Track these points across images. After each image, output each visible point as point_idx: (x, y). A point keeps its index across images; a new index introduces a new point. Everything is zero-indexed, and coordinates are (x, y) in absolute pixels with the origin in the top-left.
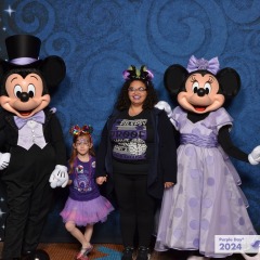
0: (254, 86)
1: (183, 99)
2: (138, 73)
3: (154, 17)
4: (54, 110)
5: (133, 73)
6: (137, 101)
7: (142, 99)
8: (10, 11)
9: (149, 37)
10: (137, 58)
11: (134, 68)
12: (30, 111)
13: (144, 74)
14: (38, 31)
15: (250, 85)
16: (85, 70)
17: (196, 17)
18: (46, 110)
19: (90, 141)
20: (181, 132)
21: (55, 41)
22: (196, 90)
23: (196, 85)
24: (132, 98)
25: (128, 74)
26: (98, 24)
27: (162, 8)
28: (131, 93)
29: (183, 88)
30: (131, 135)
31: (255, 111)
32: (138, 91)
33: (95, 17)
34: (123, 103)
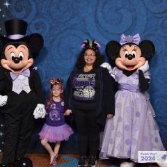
0: (164, 53)
1: (119, 62)
2: (91, 45)
3: (99, 9)
4: (36, 68)
5: (87, 44)
6: (89, 62)
7: (93, 61)
8: (7, 4)
9: (97, 22)
10: (89, 35)
11: (88, 41)
12: (20, 69)
13: (94, 45)
14: (25, 17)
15: (161, 52)
16: (55, 43)
17: (127, 9)
18: (31, 68)
19: (61, 88)
20: (119, 82)
21: (36, 24)
22: (127, 56)
23: (126, 52)
24: (86, 61)
25: (84, 45)
26: (64, 13)
27: (105, 3)
28: (86, 57)
29: (118, 55)
30: (85, 84)
31: (164, 69)
32: (90, 56)
33: (62, 8)
34: (81, 63)
